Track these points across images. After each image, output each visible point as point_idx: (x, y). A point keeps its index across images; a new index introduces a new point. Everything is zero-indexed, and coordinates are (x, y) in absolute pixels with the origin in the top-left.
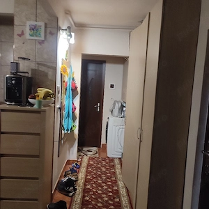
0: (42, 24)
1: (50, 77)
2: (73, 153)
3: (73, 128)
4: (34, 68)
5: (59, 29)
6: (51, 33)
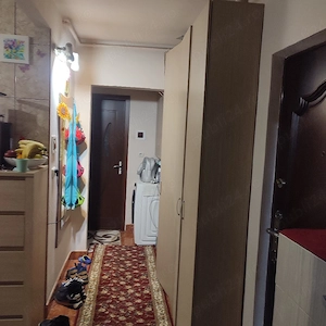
0: (25, 39)
3: (80, 202)
4: (13, 108)
6: (41, 54)
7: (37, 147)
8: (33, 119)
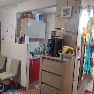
1: (73, 40)
2: (90, 86)
3: (91, 72)
4: (64, 34)
5: (80, 8)
6: (76, 12)
7: (70, 49)
8: (71, 38)
